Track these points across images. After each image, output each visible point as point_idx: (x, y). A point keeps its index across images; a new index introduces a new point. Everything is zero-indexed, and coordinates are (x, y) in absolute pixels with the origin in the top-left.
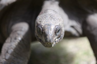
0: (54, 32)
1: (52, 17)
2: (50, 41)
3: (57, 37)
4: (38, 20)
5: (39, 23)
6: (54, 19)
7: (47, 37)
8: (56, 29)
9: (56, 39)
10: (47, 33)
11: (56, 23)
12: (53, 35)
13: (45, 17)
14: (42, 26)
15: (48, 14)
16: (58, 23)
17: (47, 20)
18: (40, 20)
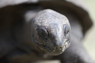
0: (63, 32)
1: (55, 16)
2: (61, 44)
3: (66, 40)
4: (37, 22)
5: (40, 24)
6: (58, 18)
7: (56, 39)
8: (64, 29)
9: (65, 42)
10: (55, 34)
11: (62, 22)
12: (63, 36)
13: (46, 17)
14: (46, 27)
15: (48, 13)
16: (64, 22)
17: (49, 19)
18: (40, 22)
